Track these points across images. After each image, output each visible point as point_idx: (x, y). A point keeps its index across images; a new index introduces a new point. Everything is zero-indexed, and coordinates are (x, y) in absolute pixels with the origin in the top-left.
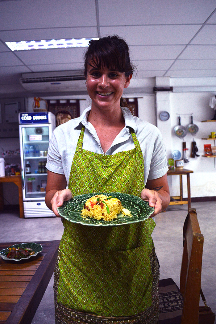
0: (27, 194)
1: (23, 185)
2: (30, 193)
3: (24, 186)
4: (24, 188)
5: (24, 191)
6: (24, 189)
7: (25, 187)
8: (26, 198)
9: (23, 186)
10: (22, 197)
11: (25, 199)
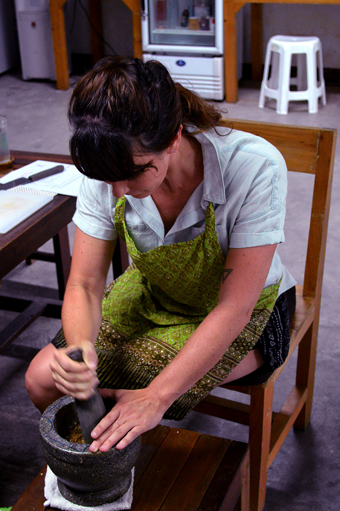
0: (155, 34)
1: (143, 9)
2: (162, 31)
3: (146, 11)
4: (147, 18)
5: (145, 24)
6: (144, 19)
7: (149, 15)
8: (150, 43)
9: (142, 11)
10: (140, 41)
11: (146, 46)
